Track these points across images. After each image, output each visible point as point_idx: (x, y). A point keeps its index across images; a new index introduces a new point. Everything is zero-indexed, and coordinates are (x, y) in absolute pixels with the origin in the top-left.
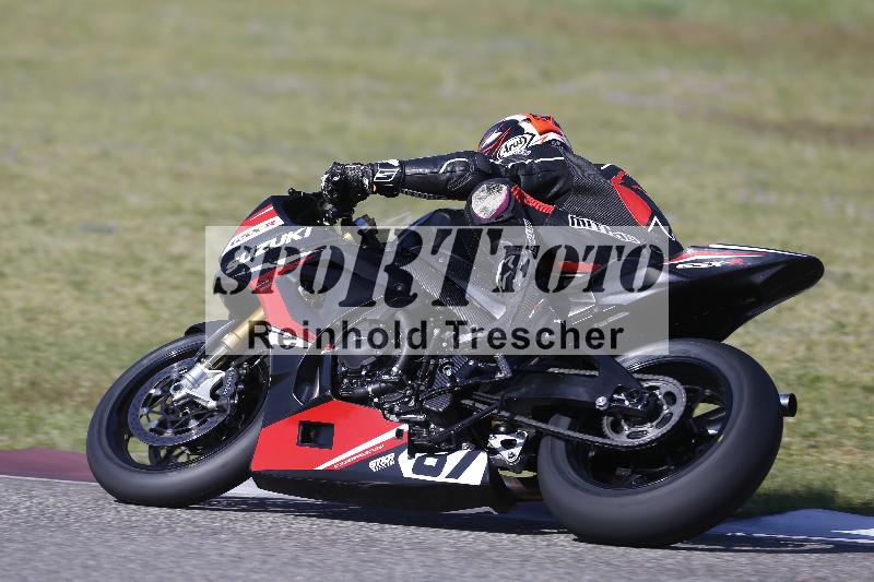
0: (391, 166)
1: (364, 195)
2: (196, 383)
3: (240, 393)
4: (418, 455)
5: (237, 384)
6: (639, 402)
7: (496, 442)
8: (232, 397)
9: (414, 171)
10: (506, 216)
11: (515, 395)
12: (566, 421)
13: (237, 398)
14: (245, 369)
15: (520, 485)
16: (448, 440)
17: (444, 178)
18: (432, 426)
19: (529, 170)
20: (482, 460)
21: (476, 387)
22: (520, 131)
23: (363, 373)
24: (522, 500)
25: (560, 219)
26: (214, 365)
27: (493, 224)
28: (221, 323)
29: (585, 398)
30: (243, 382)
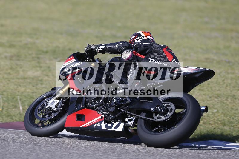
0: (103, 45)
1: (96, 53)
2: (52, 104)
3: (63, 106)
4: (106, 123)
5: (62, 104)
6: (162, 109)
7: (127, 119)
8: (61, 107)
9: (109, 47)
10: (131, 59)
11: (131, 107)
12: (144, 114)
13: (62, 108)
14: (64, 100)
15: (133, 131)
16: (114, 119)
17: (116, 48)
18: (110, 115)
19: (140, 46)
20: (122, 125)
21: (122, 105)
22: (141, 35)
23: (93, 101)
24: (134, 135)
25: (146, 60)
26: (57, 99)
27: (127, 61)
28: (60, 87)
29: (149, 108)
30: (64, 103)
